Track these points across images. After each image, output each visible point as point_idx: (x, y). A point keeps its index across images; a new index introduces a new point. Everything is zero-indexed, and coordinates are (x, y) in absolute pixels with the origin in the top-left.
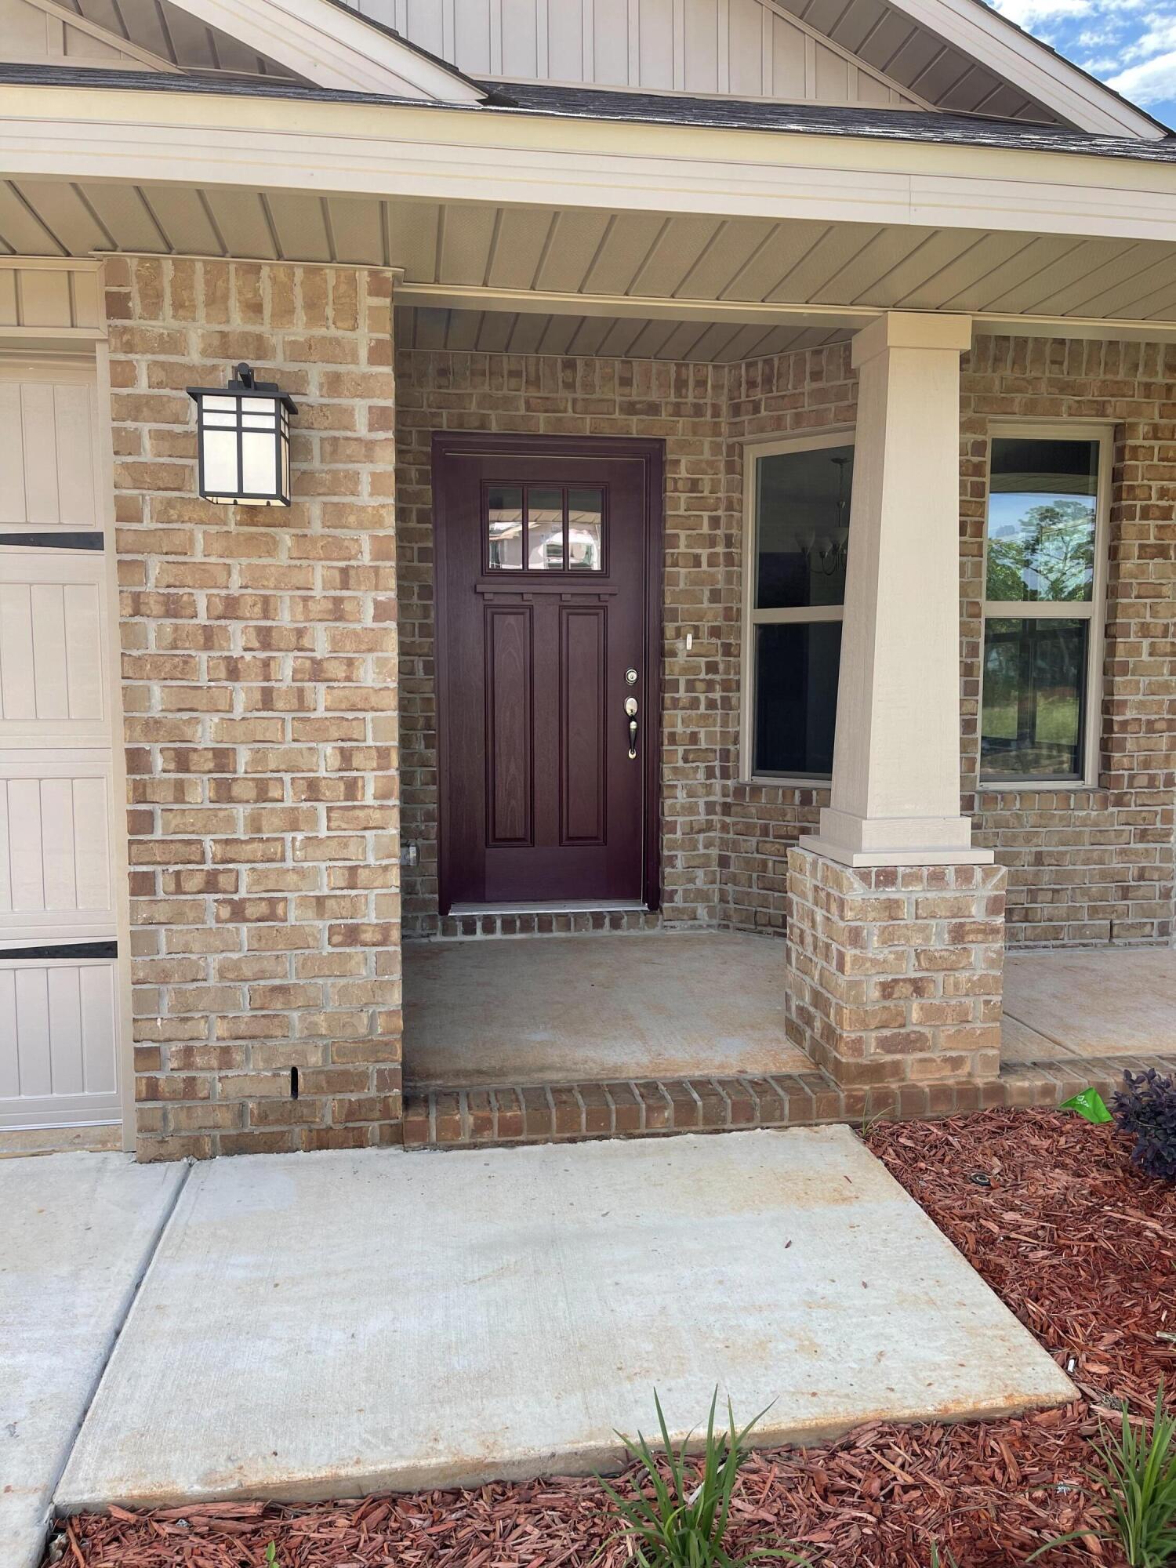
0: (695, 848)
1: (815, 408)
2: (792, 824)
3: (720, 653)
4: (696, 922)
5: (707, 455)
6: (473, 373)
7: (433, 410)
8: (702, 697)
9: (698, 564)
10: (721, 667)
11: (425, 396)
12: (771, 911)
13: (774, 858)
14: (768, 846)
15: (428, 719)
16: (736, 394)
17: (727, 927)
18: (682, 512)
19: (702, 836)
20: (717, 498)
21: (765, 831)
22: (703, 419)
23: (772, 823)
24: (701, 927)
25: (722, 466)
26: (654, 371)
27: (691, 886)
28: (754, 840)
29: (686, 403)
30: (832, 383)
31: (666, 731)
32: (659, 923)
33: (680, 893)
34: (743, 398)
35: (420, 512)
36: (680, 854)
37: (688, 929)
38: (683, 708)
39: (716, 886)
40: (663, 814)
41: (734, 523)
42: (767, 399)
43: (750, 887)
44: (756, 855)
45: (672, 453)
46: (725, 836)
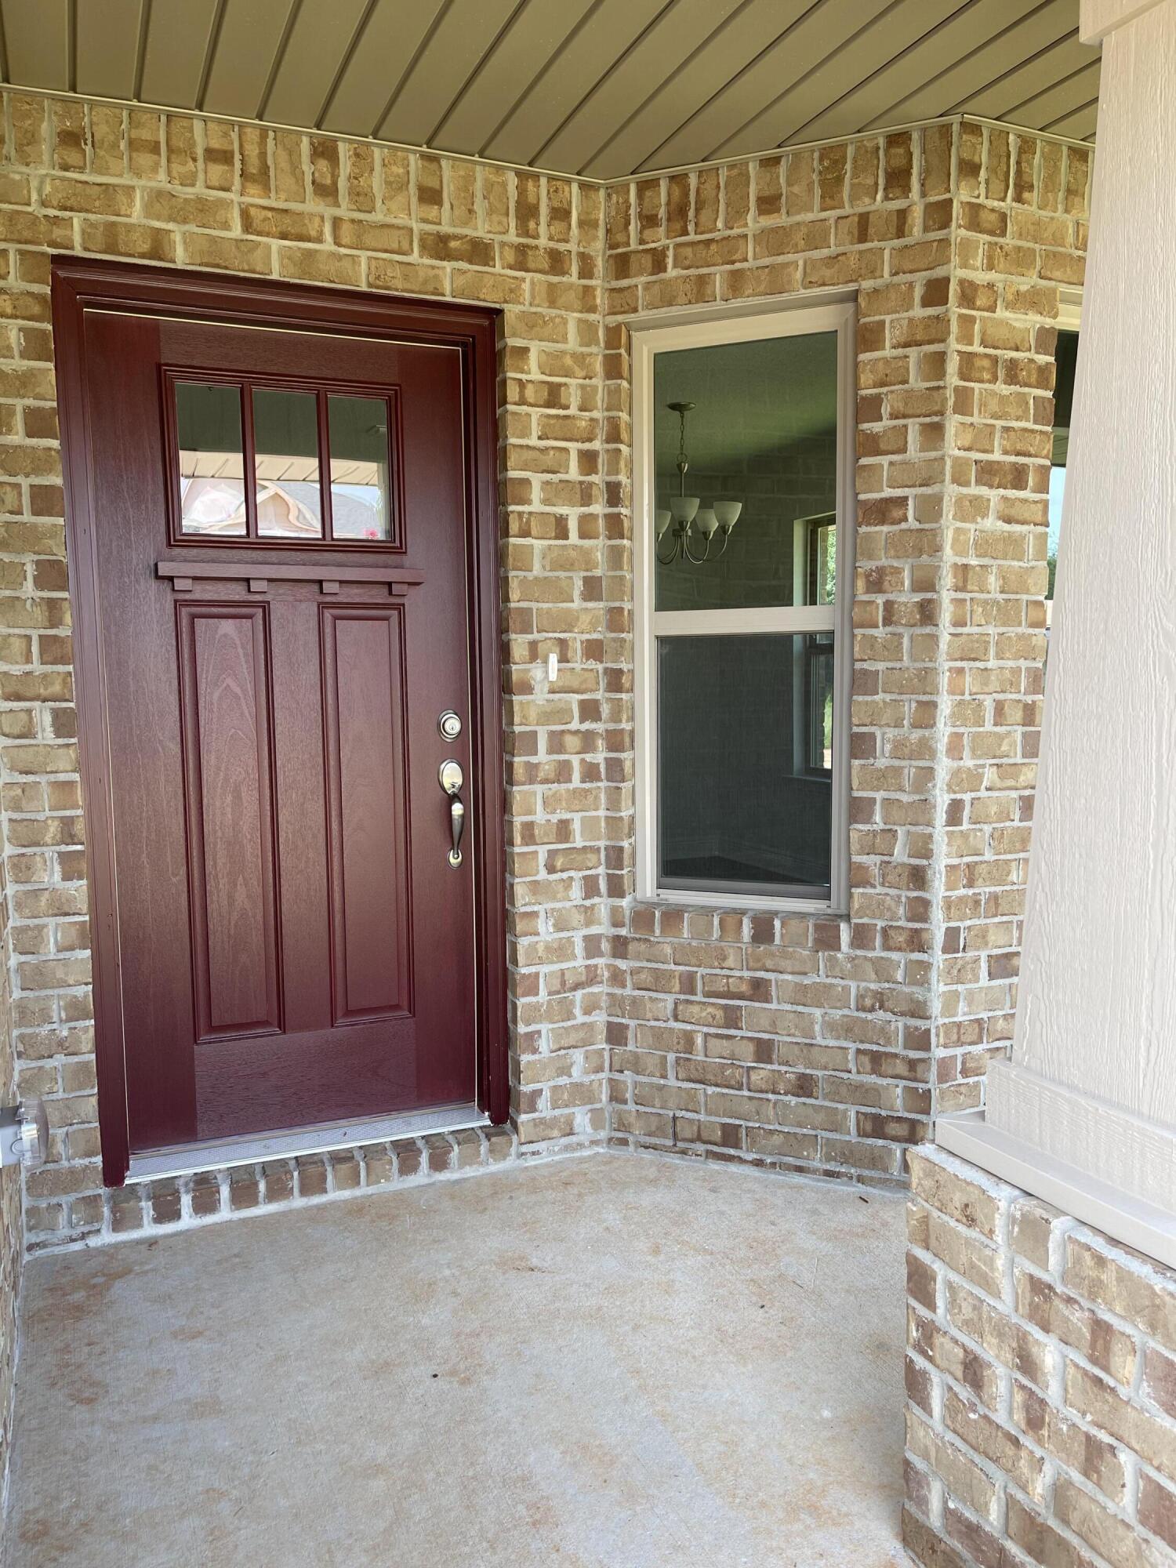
0: (570, 1016)
1: (767, 261)
2: (737, 974)
3: (602, 685)
4: (573, 1139)
5: (573, 343)
6: (132, 145)
7: (52, 212)
8: (575, 760)
9: (563, 534)
10: (605, 710)
11: (34, 184)
12: (702, 1117)
13: (705, 1029)
14: (695, 1009)
15: (67, 823)
16: (620, 237)
17: (624, 1142)
18: (533, 441)
19: (579, 994)
20: (592, 420)
21: (689, 985)
22: (565, 279)
23: (701, 971)
24: (581, 1145)
25: (598, 366)
26: (479, 185)
27: (563, 1080)
28: (670, 999)
29: (537, 247)
30: (798, 218)
31: (518, 820)
32: (513, 1150)
33: (546, 1094)
34: (634, 245)
35: (30, 414)
36: (544, 1027)
37: (561, 1151)
38: (546, 781)
39: (604, 1075)
40: (515, 962)
41: (622, 464)
42: (678, 246)
43: (664, 1077)
44: (672, 1024)
45: (514, 335)
46: (618, 991)
